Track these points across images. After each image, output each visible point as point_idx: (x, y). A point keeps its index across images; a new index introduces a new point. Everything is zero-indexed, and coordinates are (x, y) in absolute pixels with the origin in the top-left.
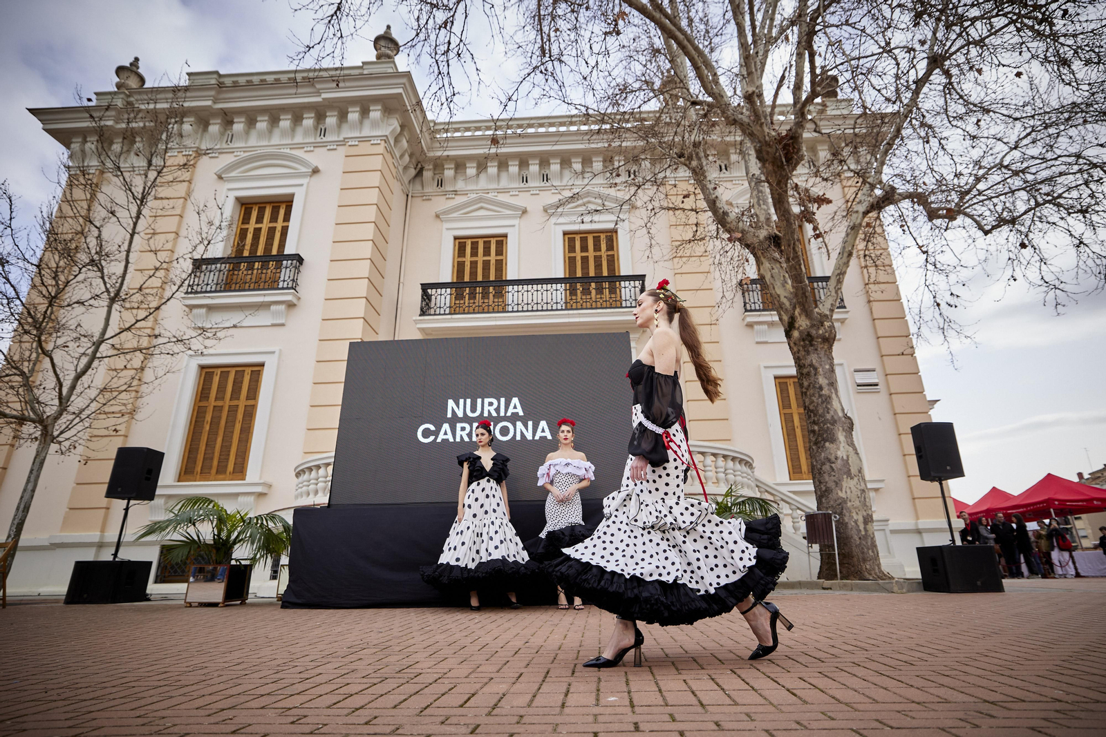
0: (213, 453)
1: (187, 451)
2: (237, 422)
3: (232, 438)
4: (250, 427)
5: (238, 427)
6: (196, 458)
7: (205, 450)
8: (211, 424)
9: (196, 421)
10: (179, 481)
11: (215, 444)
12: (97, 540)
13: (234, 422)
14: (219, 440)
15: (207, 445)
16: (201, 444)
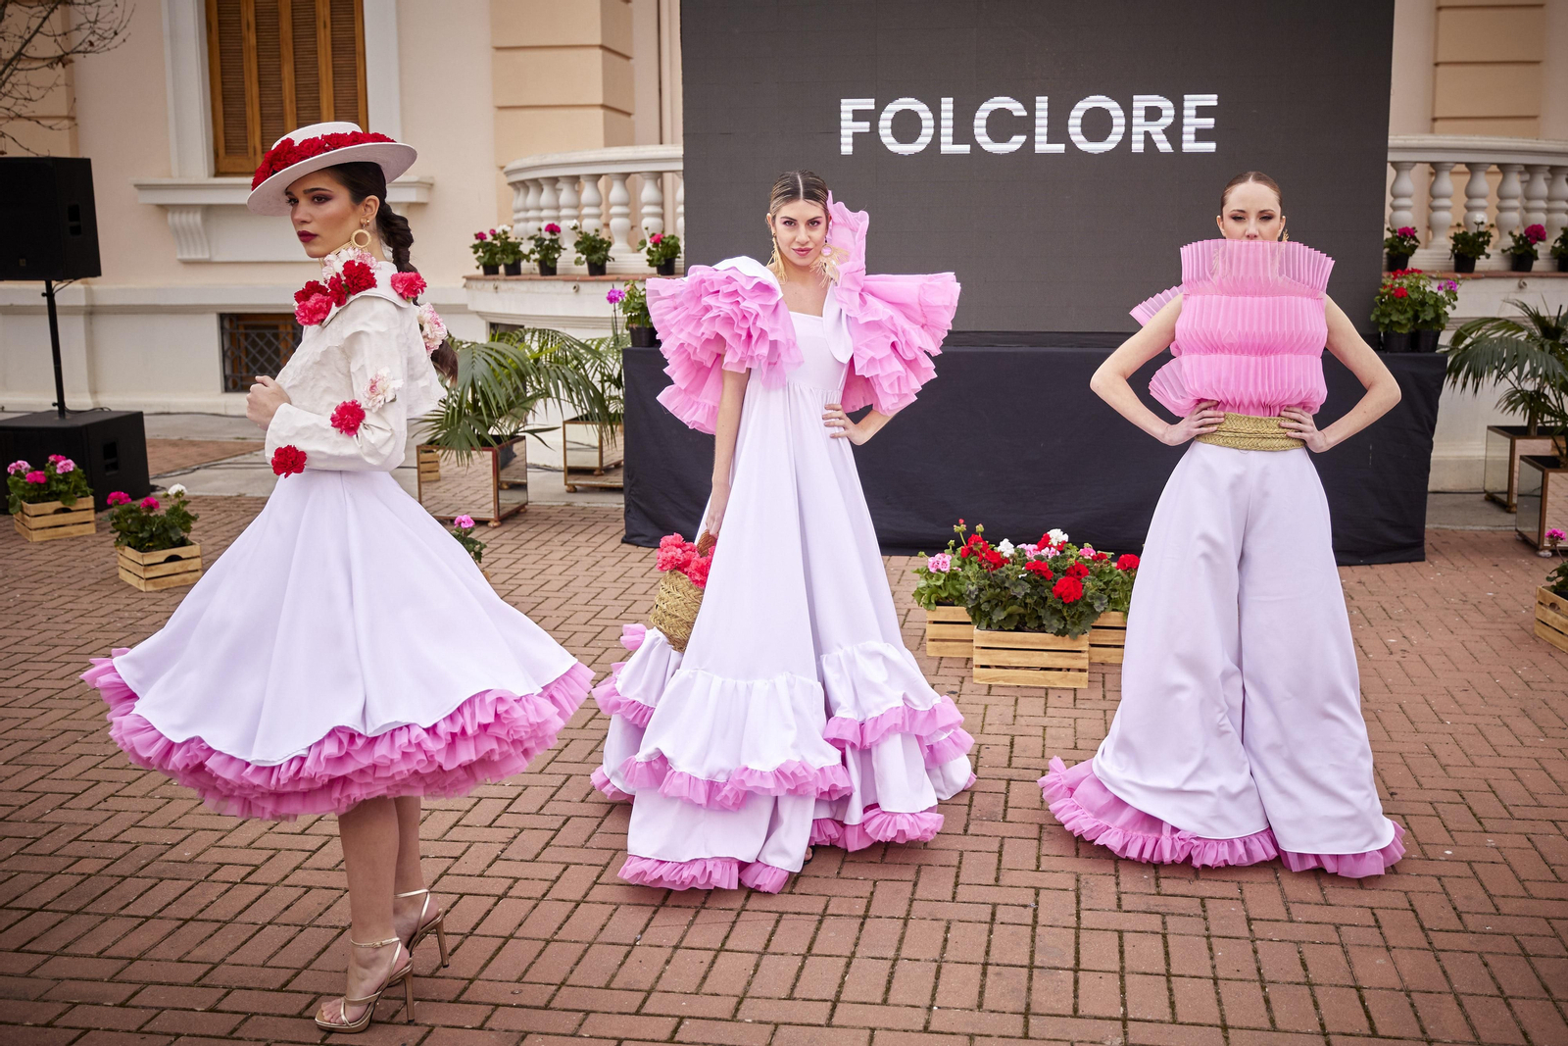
0: (282, 102)
1: (219, 99)
2: (320, 24)
3: (315, 65)
4: (353, 40)
5: (324, 37)
6: (243, 114)
7: (260, 96)
8: (257, 30)
9: (220, 23)
10: (218, 174)
11: (281, 80)
12: (82, 302)
13: (312, 23)
14: (288, 71)
15: (260, 82)
16: (247, 83)
